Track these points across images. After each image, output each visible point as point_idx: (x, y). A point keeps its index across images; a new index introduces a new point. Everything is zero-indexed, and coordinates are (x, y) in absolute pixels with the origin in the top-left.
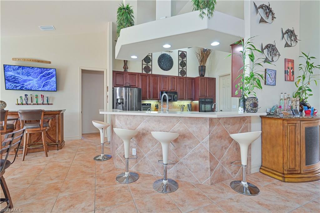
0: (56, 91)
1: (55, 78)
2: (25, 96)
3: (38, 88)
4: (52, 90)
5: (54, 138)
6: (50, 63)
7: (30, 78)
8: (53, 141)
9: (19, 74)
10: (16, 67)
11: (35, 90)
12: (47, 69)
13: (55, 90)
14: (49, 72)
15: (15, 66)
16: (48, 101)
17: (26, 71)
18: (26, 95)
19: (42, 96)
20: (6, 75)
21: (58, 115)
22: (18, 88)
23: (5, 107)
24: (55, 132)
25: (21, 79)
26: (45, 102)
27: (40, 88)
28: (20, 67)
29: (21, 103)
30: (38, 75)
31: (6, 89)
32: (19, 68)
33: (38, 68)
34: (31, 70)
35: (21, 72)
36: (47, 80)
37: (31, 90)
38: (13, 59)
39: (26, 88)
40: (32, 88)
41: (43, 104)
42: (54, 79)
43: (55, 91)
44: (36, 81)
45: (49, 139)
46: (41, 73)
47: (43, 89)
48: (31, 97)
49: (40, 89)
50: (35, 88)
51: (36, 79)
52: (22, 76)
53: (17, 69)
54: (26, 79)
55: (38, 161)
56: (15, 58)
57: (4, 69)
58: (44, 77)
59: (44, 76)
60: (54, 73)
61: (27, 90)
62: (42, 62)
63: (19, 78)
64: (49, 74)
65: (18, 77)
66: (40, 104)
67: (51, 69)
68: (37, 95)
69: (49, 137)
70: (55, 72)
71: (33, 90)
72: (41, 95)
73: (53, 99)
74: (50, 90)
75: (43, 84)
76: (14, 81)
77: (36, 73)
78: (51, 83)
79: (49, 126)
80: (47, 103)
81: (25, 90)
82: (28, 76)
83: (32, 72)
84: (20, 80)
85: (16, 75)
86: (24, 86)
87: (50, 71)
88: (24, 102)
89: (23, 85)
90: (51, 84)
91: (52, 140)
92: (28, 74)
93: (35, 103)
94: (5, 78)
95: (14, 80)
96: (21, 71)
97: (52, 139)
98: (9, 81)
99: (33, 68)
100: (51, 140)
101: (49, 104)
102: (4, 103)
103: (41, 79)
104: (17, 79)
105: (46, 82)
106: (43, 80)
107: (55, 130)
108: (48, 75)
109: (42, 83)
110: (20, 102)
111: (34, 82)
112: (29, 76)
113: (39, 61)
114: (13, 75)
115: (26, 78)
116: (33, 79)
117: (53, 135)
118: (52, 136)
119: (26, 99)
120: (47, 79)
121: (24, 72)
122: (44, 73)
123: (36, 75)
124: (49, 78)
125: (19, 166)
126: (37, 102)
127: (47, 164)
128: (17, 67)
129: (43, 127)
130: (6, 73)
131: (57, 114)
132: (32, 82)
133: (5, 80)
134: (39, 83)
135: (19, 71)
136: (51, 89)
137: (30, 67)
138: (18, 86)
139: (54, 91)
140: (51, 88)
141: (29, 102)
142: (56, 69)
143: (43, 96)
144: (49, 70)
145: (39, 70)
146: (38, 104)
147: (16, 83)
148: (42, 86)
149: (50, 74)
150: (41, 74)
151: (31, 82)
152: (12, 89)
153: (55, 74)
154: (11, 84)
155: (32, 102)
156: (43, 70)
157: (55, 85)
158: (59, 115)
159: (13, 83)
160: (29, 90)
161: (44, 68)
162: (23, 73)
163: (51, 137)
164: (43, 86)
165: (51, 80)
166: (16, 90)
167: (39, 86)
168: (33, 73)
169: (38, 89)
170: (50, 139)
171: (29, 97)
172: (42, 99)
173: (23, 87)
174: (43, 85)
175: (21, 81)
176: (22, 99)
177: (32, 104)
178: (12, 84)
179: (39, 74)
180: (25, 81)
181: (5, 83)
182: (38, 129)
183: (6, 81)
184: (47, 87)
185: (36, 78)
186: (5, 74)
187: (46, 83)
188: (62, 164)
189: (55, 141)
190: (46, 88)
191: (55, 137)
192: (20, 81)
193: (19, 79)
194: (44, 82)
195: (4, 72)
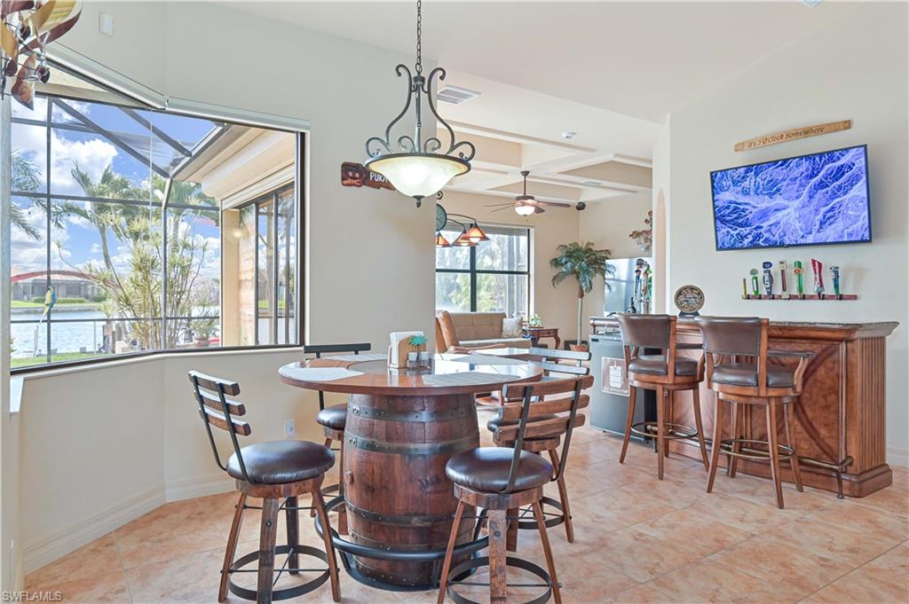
0: (869, 241)
1: (865, 187)
2: (764, 267)
3: (803, 237)
4: (853, 239)
5: (832, 443)
6: (847, 125)
7: (779, 200)
8: (827, 454)
9: (746, 192)
10: (739, 170)
11: (794, 245)
12: (830, 156)
13: (867, 236)
14: (838, 164)
15: (736, 168)
16: (836, 286)
17: (765, 179)
18: (767, 265)
19: (814, 265)
20: (716, 203)
21: (847, 342)
22: (746, 242)
23: (701, 304)
24: (833, 416)
25: (754, 211)
26: (829, 289)
27: (811, 233)
28: (749, 168)
29: (753, 294)
30: (801, 185)
31: (718, 249)
32: (746, 172)
33: (801, 158)
34: (779, 174)
35: (752, 184)
36: (833, 199)
37: (782, 245)
38: (739, 148)
39: (767, 240)
40: (786, 238)
41: (822, 297)
42: (859, 190)
43: (866, 241)
44: (795, 209)
45: (812, 441)
46: (811, 177)
47: (821, 237)
48: (783, 271)
49: (810, 239)
50: (792, 238)
51: (797, 203)
52: (756, 198)
53: (743, 178)
54: (766, 208)
55: (742, 509)
56: (740, 144)
57: (713, 187)
58: (823, 187)
59: (821, 185)
60: (861, 163)
61: (770, 247)
62: (820, 130)
63: (745, 207)
64: (840, 171)
65: (746, 204)
66: (811, 297)
67: (847, 150)
68: (800, 263)
69: (814, 434)
70: (863, 159)
71: (789, 246)
72: (814, 262)
73: (860, 273)
74: (846, 239)
75: (820, 216)
76: (737, 218)
77: (797, 178)
78: (847, 208)
79: (794, 388)
80: (834, 293)
81: (766, 247)
82: (771, 195)
83: (784, 180)
84: (751, 212)
85: (742, 199)
86: (761, 233)
87: (843, 161)
88: (764, 292)
89: (760, 231)
90: (850, 213)
91: (821, 448)
92: (772, 189)
93: (795, 292)
94: (715, 213)
95: (735, 215)
96: (753, 181)
97: (821, 444)
98: (724, 222)
99: (785, 161)
100: (818, 445)
101: (841, 298)
102: (699, 294)
103: (811, 197)
104: (744, 210)
105: (829, 207)
106: (820, 199)
107: (833, 409)
108: (837, 180)
109: (816, 215)
110: (751, 292)
111: (790, 213)
112: (775, 193)
113: (807, 132)
114: (733, 199)
115: (764, 203)
116: (786, 203)
117: (826, 425)
118: (823, 432)
119: (767, 278)
120: (834, 196)
121: (761, 183)
122: (821, 175)
123: (796, 186)
124: (840, 188)
125: (686, 505)
126: (800, 290)
127: (753, 535)
128: (742, 170)
129: (767, 385)
130: (716, 197)
131: (841, 340)
132: (784, 216)
133: (716, 218)
134: (805, 216)
135: (746, 184)
136: (850, 235)
137: (777, 162)
138: (745, 236)
139: (862, 241)
140: (849, 230)
141: (778, 291)
142: (865, 146)
143: (820, 265)
144: (839, 159)
145: (805, 164)
146: (804, 298)
147: (741, 225)
148: (818, 227)
149: (843, 174)
150: (814, 180)
151: (780, 214)
152: (732, 248)
153: (864, 170)
154: (728, 232)
155: (784, 289)
156: (816, 160)
157: (866, 213)
158: (849, 345)
159: (735, 227)
160: (774, 245)
161: (821, 155)
162: (759, 187)
163: (819, 435)
164: (821, 223)
165: (848, 196)
166: (742, 248)
167: (807, 229)
168: (785, 183)
169: (803, 241)
170: (814, 439)
171: (775, 269)
172: (818, 276)
173: (759, 236)
174: (818, 223)
175: (753, 218)
176: (756, 278)
177: (785, 295)
178: (732, 232)
179: (804, 181)
180: (764, 214)
181: (716, 231)
182: (750, 392)
183: (718, 223)
184: (833, 226)
185: (797, 198)
186: (714, 201)
187: (829, 211)
188: (800, 561)
189: (832, 456)
190: (830, 233)
191: (832, 437)
192: (750, 216)
193: (747, 212)
194: (824, 209)
195: (713, 195)
